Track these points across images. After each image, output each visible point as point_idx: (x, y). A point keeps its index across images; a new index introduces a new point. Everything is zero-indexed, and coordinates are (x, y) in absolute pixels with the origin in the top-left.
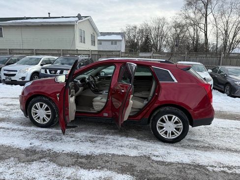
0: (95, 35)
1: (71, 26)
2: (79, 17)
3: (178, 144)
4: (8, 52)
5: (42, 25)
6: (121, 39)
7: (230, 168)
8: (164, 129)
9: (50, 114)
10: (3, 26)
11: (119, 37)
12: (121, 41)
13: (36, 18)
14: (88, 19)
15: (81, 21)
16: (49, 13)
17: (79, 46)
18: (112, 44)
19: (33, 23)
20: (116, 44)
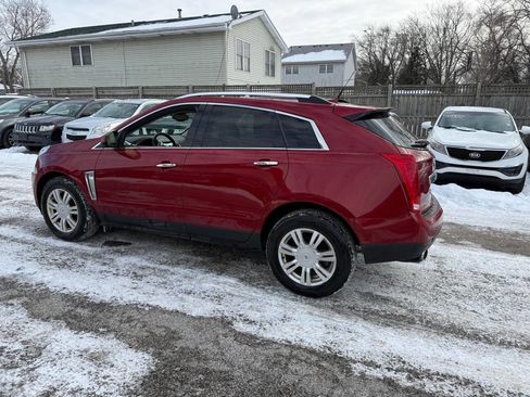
0: (277, 51)
1: (217, 34)
2: (234, 13)
3: (323, 302)
4: (94, 93)
5: (162, 36)
6: (344, 58)
7: (414, 374)
8: (294, 261)
9: (76, 213)
10: (93, 43)
11: (339, 55)
12: (342, 62)
13: (154, 22)
14: (259, 17)
15: (238, 21)
16: (180, 10)
17: (234, 77)
18: (322, 71)
19: (143, 32)
20: (330, 70)
